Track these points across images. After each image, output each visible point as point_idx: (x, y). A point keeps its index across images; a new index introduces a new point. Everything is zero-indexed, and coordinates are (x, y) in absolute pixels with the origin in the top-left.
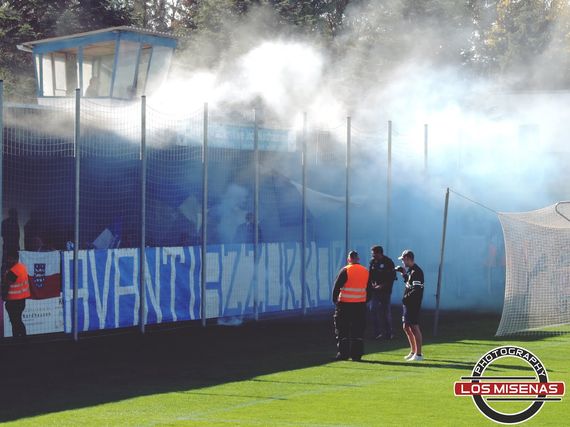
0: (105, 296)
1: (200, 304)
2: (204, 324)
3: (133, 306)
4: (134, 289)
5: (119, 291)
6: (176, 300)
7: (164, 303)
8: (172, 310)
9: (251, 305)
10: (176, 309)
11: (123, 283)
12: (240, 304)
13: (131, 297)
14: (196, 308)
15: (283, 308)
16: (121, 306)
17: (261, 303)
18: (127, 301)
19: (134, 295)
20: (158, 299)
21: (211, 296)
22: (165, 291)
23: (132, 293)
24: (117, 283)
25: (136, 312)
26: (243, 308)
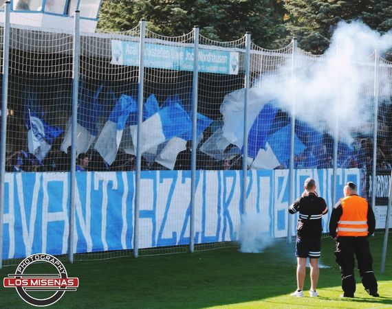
0: (32, 222)
1: (132, 234)
2: (136, 254)
3: (61, 233)
4: (63, 216)
5: (47, 217)
6: (107, 228)
7: (95, 232)
8: (103, 239)
9: (187, 235)
10: (107, 238)
11: (52, 209)
12: (174, 234)
13: (60, 224)
14: (129, 236)
15: (220, 240)
16: (49, 233)
17: (197, 233)
18: (56, 228)
19: (63, 222)
20: (88, 226)
21: (145, 225)
22: (96, 218)
23: (61, 219)
24: (45, 208)
25: (65, 240)
26: (178, 239)
